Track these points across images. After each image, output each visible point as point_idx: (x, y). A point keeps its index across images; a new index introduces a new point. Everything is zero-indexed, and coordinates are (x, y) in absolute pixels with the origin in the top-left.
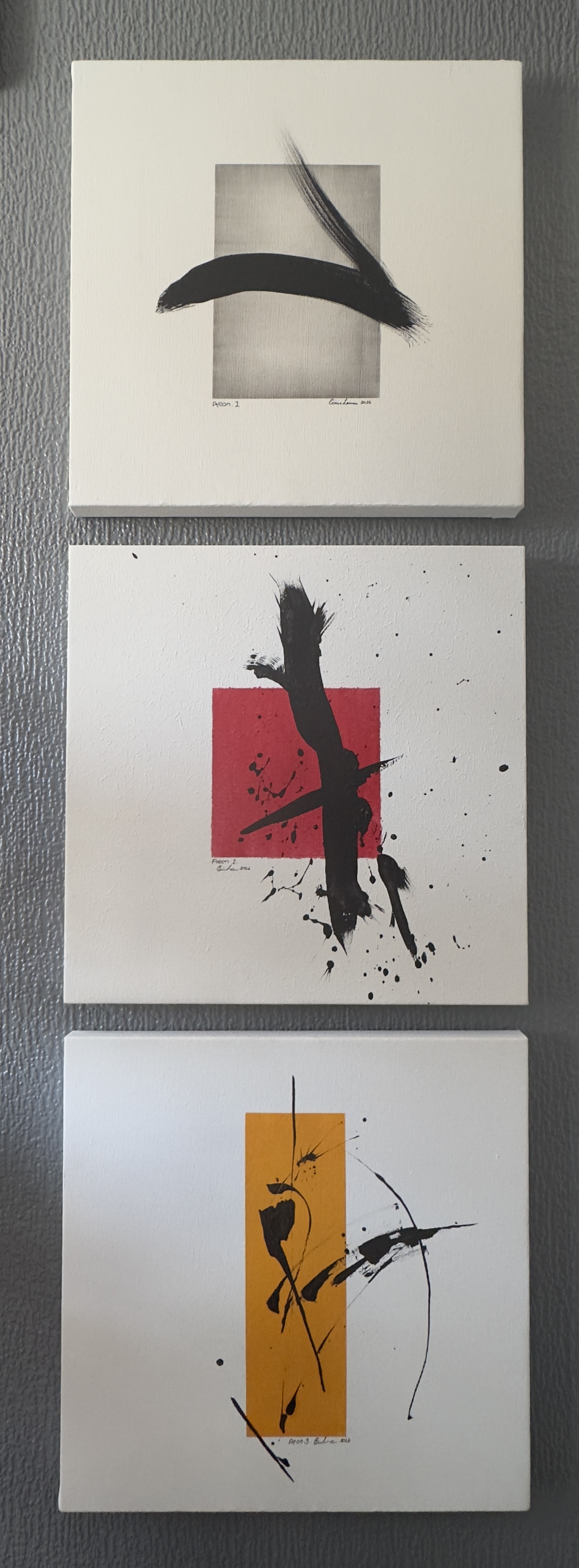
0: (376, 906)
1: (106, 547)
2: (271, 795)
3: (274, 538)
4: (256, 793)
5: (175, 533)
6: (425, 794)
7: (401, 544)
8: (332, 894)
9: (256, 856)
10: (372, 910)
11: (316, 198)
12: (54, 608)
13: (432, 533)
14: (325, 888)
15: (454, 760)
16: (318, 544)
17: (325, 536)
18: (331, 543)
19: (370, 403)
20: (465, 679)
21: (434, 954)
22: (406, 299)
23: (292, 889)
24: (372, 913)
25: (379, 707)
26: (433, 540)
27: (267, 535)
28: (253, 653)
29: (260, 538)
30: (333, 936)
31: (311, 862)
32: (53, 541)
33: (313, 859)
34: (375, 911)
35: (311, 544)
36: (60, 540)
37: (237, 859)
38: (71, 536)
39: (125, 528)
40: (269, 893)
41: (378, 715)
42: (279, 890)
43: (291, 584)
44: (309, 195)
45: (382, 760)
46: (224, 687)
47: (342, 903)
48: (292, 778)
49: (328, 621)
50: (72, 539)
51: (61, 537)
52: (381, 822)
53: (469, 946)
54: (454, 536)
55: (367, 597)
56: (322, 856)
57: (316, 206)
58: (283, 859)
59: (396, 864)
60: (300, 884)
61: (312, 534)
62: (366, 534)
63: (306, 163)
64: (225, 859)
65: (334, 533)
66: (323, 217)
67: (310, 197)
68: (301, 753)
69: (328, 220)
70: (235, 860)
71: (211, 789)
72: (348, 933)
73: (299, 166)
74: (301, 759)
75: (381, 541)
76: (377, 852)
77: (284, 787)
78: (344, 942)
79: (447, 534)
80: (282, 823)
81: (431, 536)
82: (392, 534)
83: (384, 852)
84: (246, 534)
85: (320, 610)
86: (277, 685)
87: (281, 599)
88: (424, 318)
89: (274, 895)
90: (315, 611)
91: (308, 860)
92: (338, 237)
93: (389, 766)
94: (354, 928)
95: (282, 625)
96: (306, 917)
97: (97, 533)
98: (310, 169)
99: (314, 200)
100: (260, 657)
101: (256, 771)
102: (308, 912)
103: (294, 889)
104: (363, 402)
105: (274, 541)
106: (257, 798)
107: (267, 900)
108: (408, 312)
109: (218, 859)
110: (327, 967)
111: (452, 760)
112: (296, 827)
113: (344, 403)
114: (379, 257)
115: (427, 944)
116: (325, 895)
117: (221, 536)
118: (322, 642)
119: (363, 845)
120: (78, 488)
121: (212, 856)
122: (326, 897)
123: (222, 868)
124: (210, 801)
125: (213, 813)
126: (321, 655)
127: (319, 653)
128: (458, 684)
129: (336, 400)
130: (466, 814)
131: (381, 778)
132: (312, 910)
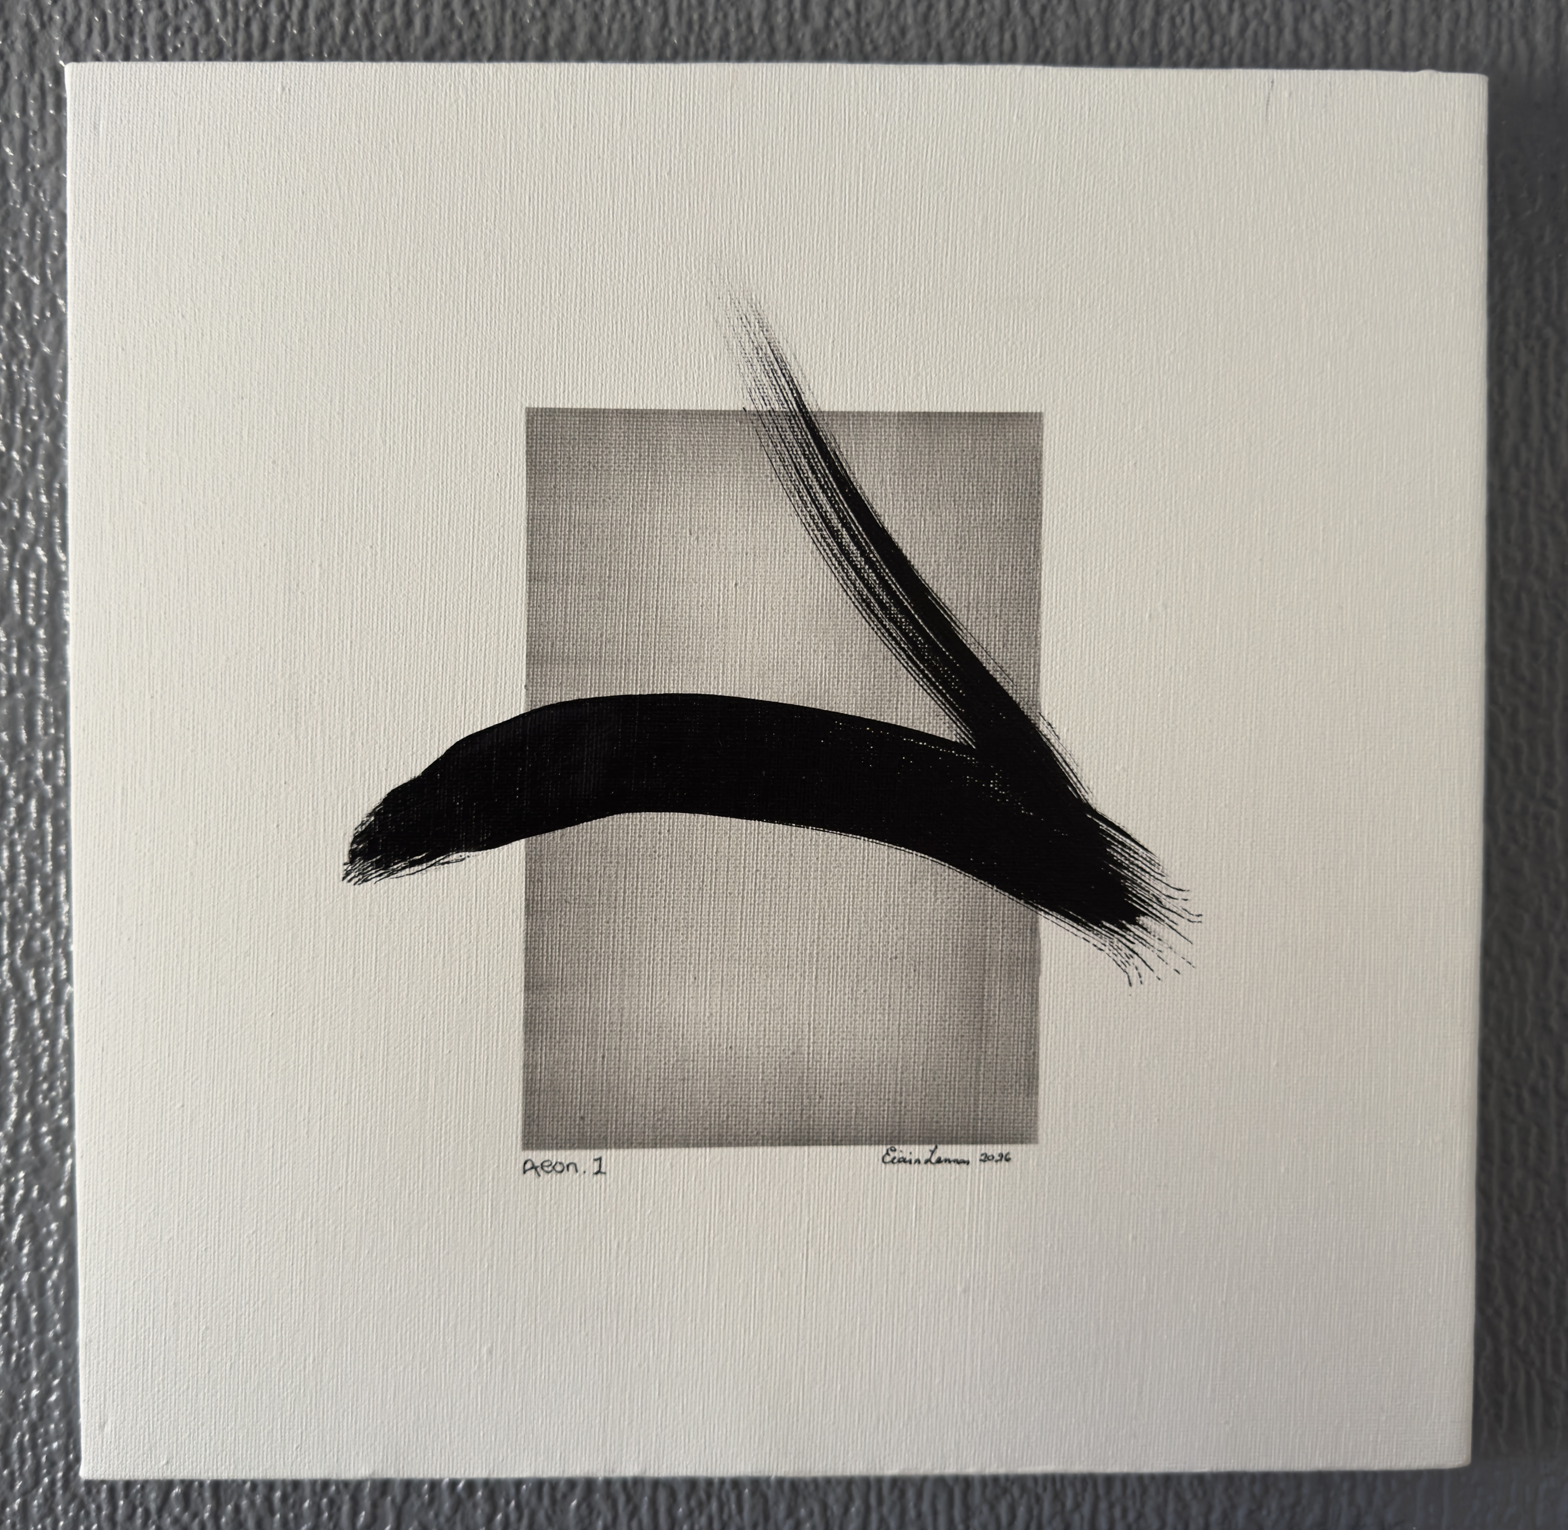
11: (841, 520)
19: (1008, 1160)
22: (1121, 838)
44: (819, 508)
57: (840, 545)
63: (812, 405)
66: (862, 579)
67: (824, 519)
69: (878, 590)
73: (790, 416)
88: (1175, 894)
92: (910, 641)
98: (822, 426)
99: (836, 522)
104: (986, 1158)
108: (1126, 878)
113: (928, 1161)
114: (1037, 704)
120: (108, 1428)
129: (904, 1150)
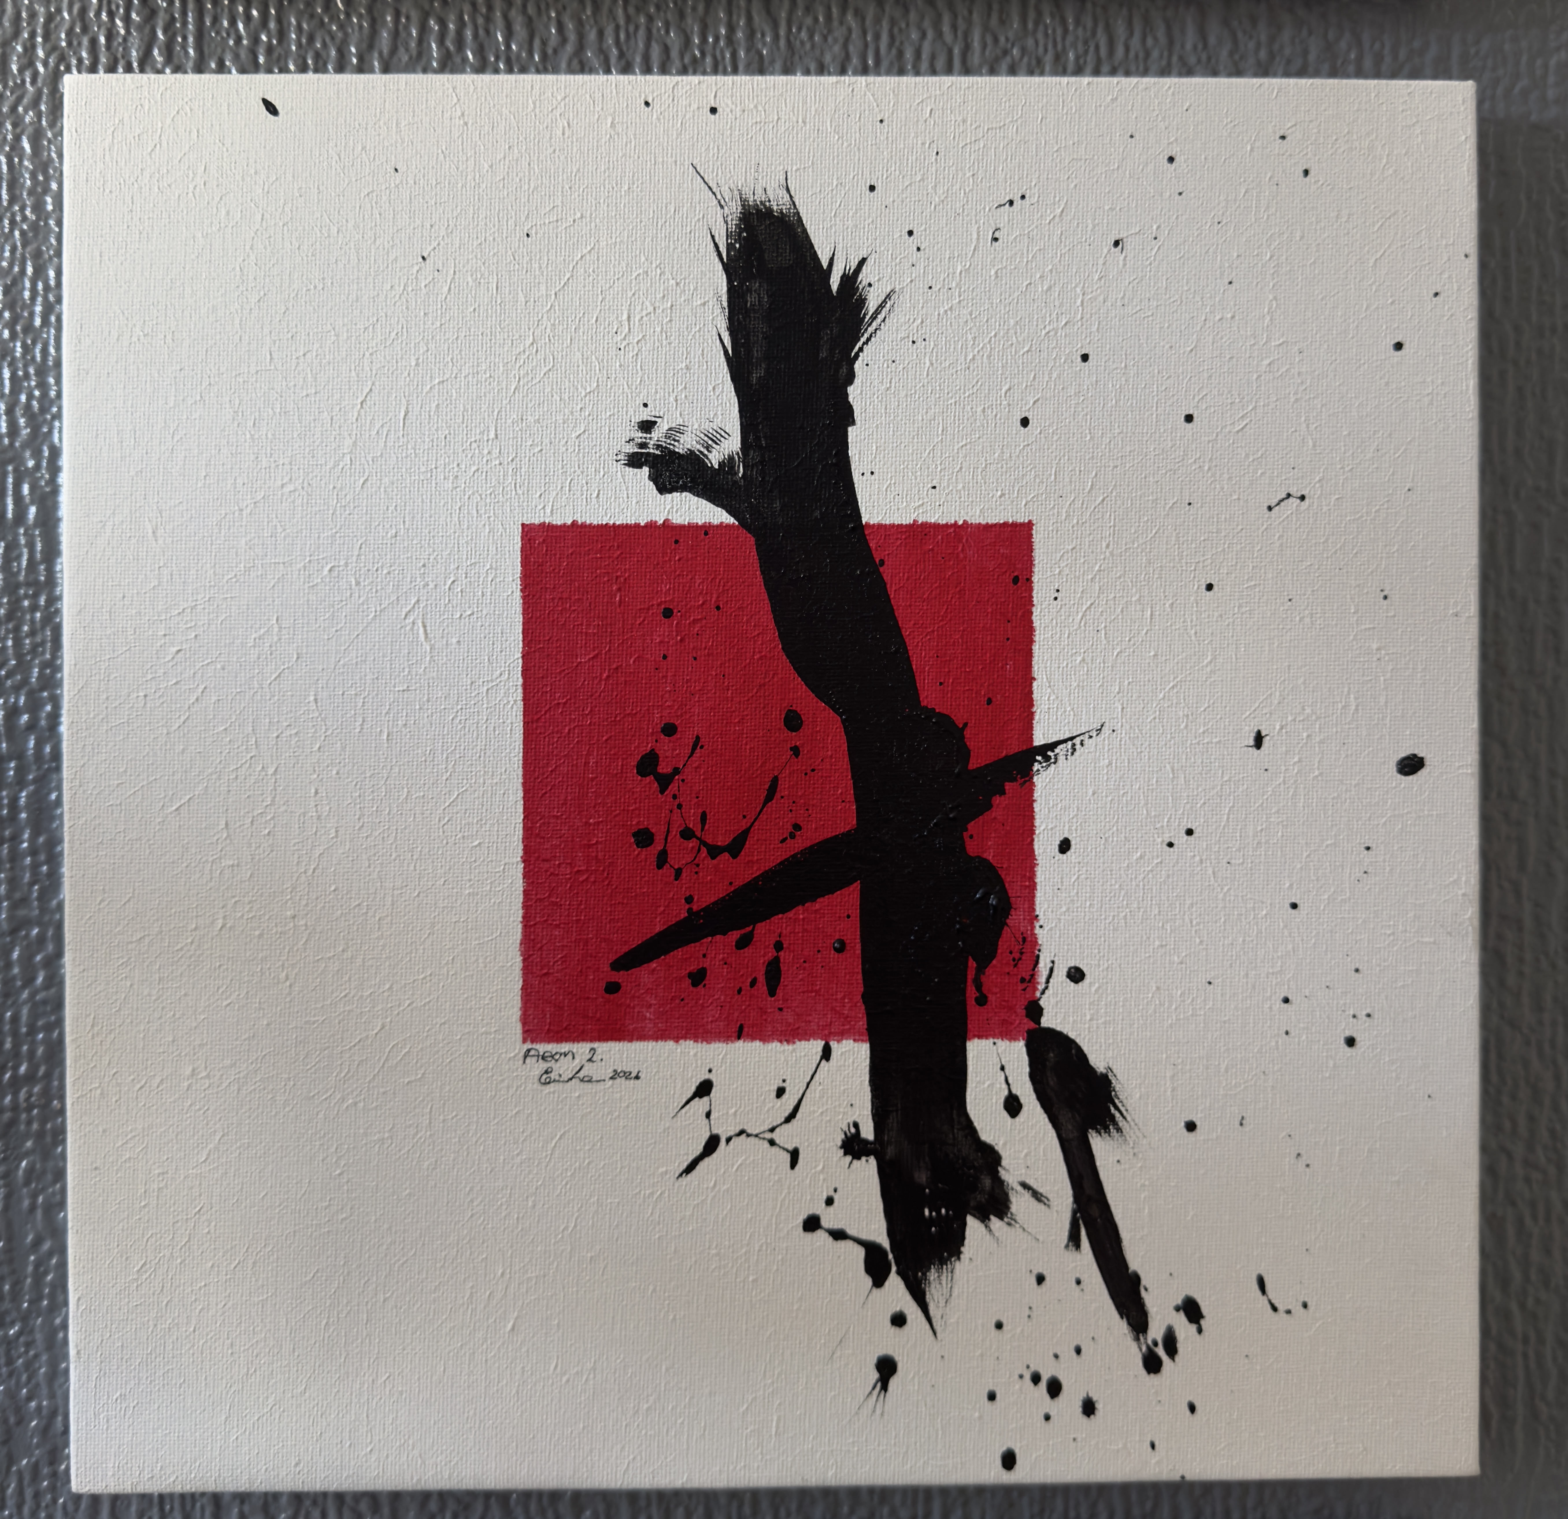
0: (1025, 1186)
1: (191, 79)
2: (704, 850)
3: (709, 49)
4: (658, 847)
5: (403, 34)
6: (1171, 845)
7: (1097, 72)
8: (890, 1152)
9: (660, 1035)
10: (1013, 1198)
12: (30, 270)
13: (1191, 37)
14: (868, 1132)
15: (1259, 740)
16: (843, 72)
17: (866, 45)
18: (883, 68)
20: (1293, 491)
21: (1200, 1331)
23: (768, 1136)
24: (1014, 1208)
25: (1029, 581)
26: (1192, 60)
27: (687, 42)
28: (645, 415)
29: (666, 50)
30: (894, 1282)
31: (826, 1054)
32: (25, 61)
33: (833, 1045)
34: (1020, 1203)
35: (822, 70)
36: (48, 55)
37: (603, 1047)
38: (80, 44)
39: (248, 18)
40: (700, 1149)
41: (1027, 604)
42: (728, 1140)
43: (760, 197)
45: (1039, 739)
46: (558, 521)
47: (922, 1177)
48: (769, 798)
49: (874, 317)
50: (84, 54)
51: (48, 46)
52: (1037, 931)
53: (1305, 1305)
54: (1258, 46)
55: (996, 239)
56: (861, 1034)
58: (740, 1044)
59: (1082, 1057)
60: (794, 1122)
61: (825, 38)
62: (989, 40)
64: (565, 1047)
65: (892, 37)
68: (793, 721)
70: (593, 1050)
71: (519, 832)
72: (939, 1271)
74: (795, 738)
75: (1034, 62)
76: (1026, 1020)
77: (744, 825)
78: (928, 1297)
79: (1235, 41)
80: (735, 935)
81: (1189, 46)
82: (1070, 39)
83: (1047, 1021)
84: (622, 36)
85: (850, 280)
86: (719, 516)
87: (730, 247)
89: (714, 1155)
90: (835, 282)
91: (817, 1046)
93: (1061, 758)
94: (958, 1254)
95: (732, 329)
96: (812, 1224)
97: (160, 35)
100: (666, 428)
101: (656, 779)
102: (819, 1208)
103: (775, 1136)
105: (708, 60)
106: (662, 859)
107: (694, 1173)
109: (543, 1048)
110: (875, 1375)
111: (1252, 742)
112: (779, 946)
115: (1179, 1302)
116: (867, 1155)
117: (544, 43)
118: (857, 381)
119: (982, 1001)
121: (524, 1041)
122: (872, 1161)
123: (553, 1076)
124: (518, 870)
125: (526, 906)
126: (853, 423)
127: (846, 416)
128: (1270, 508)
130: (1294, 906)
131: (1036, 795)
132: (830, 1201)
